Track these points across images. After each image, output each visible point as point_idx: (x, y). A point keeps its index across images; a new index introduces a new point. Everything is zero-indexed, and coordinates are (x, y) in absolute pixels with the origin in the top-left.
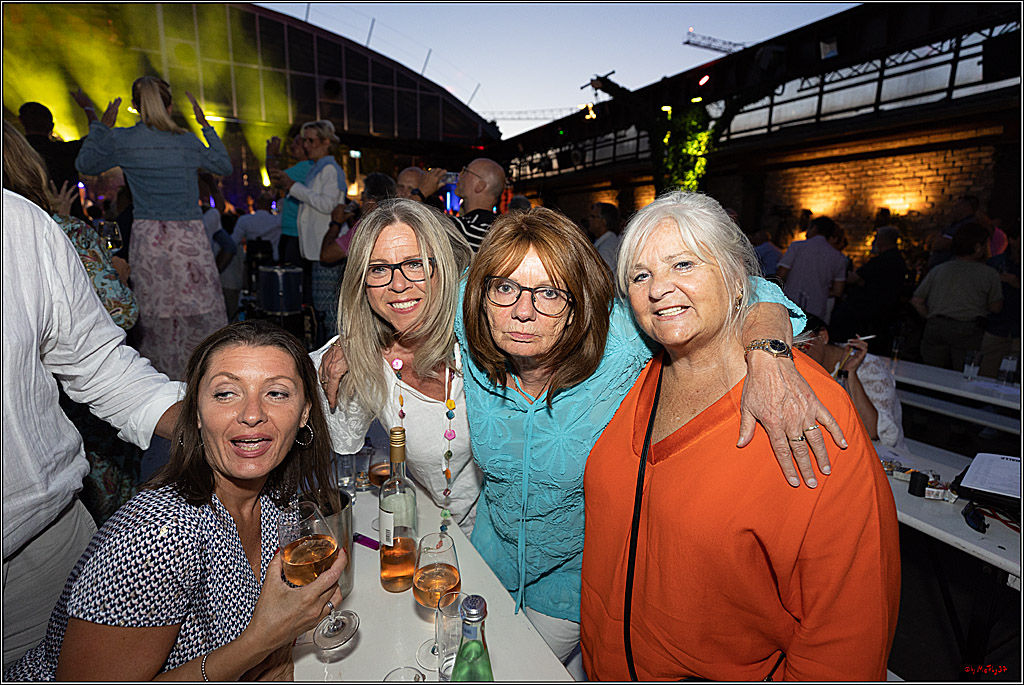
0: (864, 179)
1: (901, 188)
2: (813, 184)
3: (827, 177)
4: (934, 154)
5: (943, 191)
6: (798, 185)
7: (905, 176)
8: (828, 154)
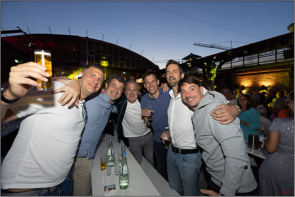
0: (256, 79)
1: (266, 81)
2: (244, 80)
3: (247, 78)
4: (274, 73)
5: (277, 81)
6: (240, 80)
7: (267, 78)
8: (247, 73)
